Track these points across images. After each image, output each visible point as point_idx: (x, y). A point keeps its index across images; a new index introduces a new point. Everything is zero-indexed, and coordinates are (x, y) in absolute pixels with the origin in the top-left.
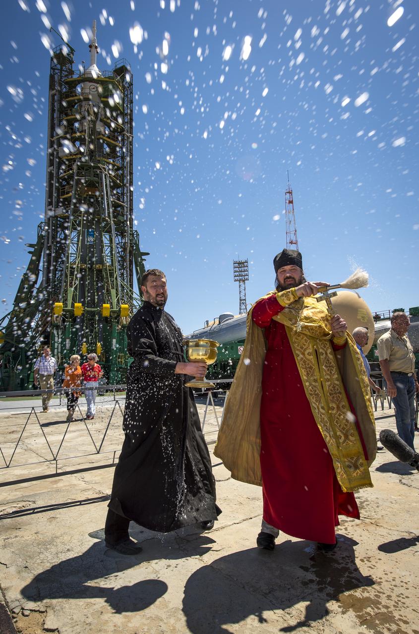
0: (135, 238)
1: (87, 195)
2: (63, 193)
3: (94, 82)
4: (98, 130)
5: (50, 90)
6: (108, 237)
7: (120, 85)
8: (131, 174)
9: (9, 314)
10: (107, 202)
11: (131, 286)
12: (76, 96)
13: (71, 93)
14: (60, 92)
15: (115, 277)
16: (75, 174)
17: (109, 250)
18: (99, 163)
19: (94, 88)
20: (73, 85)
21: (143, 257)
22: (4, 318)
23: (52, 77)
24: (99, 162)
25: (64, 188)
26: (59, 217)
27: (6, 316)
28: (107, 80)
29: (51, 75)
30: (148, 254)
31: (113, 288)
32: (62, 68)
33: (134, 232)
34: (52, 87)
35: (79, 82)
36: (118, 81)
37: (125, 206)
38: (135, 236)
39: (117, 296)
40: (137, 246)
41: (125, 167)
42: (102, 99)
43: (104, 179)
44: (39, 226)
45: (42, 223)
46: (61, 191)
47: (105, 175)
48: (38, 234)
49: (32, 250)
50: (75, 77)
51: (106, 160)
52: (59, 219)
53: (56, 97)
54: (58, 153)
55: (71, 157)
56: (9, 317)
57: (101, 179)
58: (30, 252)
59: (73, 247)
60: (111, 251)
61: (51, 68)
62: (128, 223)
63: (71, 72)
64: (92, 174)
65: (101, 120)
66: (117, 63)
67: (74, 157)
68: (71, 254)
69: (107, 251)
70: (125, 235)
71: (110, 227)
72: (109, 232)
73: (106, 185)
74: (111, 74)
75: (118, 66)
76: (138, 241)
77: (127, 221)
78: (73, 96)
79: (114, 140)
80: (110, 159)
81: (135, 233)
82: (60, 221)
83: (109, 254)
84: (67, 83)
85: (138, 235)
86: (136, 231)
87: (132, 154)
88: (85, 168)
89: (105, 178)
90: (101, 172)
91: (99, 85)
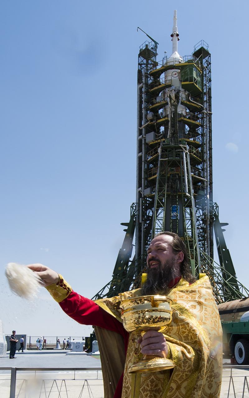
0: (215, 210)
1: (171, 174)
2: (151, 176)
3: (176, 69)
4: (180, 113)
5: (138, 84)
6: (188, 211)
7: (198, 66)
8: (210, 149)
9: (108, 284)
10: (187, 178)
11: (212, 256)
12: (160, 84)
13: (156, 82)
14: (146, 84)
15: (194, 248)
16: (160, 157)
17: (190, 223)
18: (181, 144)
19: (176, 74)
20: (156, 75)
21: (223, 228)
22: (104, 288)
23: (140, 72)
24: (180, 142)
25: (151, 171)
26: (148, 197)
27: (106, 286)
28: (187, 64)
29: (139, 70)
30: (227, 224)
31: (193, 258)
32: (147, 62)
33: (213, 204)
34: (140, 81)
35: (161, 71)
36: (197, 63)
37: (205, 181)
38: (215, 208)
39: (196, 266)
40: (217, 217)
41: (205, 144)
42: (183, 83)
43: (185, 157)
44: (131, 207)
45: (133, 203)
46: (149, 173)
47: (186, 154)
48: (131, 214)
49: (126, 228)
50: (159, 67)
51: (186, 140)
52: (148, 199)
53: (143, 90)
54: (145, 140)
55: (157, 142)
56: (109, 286)
57: (183, 158)
58: (125, 230)
59: (159, 223)
60: (192, 224)
61: (139, 64)
62: (208, 196)
63: (155, 64)
64: (174, 153)
65: (182, 103)
66: (196, 47)
67: (159, 141)
68: (158, 229)
69: (188, 224)
70: (206, 208)
71: (191, 201)
72: (190, 206)
73: (187, 163)
74: (191, 58)
75: (197, 49)
76: (218, 213)
77: (207, 195)
78: (157, 86)
79: (194, 120)
80: (191, 138)
81: (215, 205)
82: (148, 201)
83: (190, 227)
84: (152, 74)
85: (218, 207)
86: (216, 203)
87: (211, 130)
88: (168, 150)
89: (186, 157)
90: (182, 152)
91: (179, 71)
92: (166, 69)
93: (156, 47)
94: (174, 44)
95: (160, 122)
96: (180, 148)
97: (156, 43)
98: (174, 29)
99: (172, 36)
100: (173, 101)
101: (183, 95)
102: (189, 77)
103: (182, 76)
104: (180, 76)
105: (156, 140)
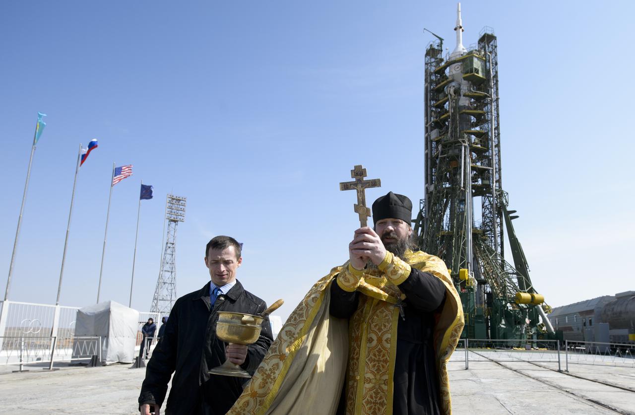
3: (457, 63)
4: (463, 105)
10: (464, 172)
12: (446, 79)
16: (440, 153)
18: (459, 138)
19: (458, 68)
20: (443, 70)
23: (426, 71)
28: (468, 56)
29: (425, 69)
35: (445, 68)
37: (490, 169)
42: (465, 75)
43: (463, 151)
44: (420, 203)
45: (422, 199)
49: (414, 224)
53: (428, 89)
54: (430, 137)
55: (440, 138)
65: (464, 96)
73: (465, 156)
75: (482, 35)
78: (444, 81)
84: (436, 72)
88: (448, 145)
89: (465, 150)
90: (461, 145)
91: (461, 63)
92: (449, 64)
93: (441, 43)
94: (458, 37)
95: (444, 118)
96: (459, 142)
97: (441, 40)
98: (458, 22)
99: (455, 29)
100: (453, 97)
101: (465, 88)
102: (469, 68)
103: (464, 68)
104: (462, 69)
105: (440, 136)
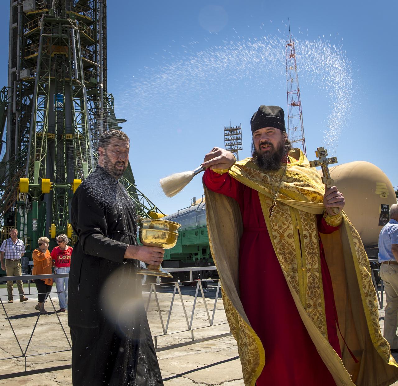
0: (110, 103)
1: (55, 55)
2: (29, 53)
6: (78, 102)
8: (105, 28)
10: (77, 61)
15: (87, 148)
16: (41, 31)
17: (80, 117)
18: (68, 17)
21: (119, 125)
24: (68, 16)
25: (30, 48)
26: (24, 81)
30: (124, 121)
31: (85, 160)
33: (108, 95)
37: (98, 66)
38: (110, 100)
39: (89, 171)
40: (112, 112)
41: (98, 21)
43: (74, 36)
44: (1, 91)
45: (5, 88)
46: (26, 51)
47: (75, 31)
48: (1, 101)
51: (75, 13)
52: (24, 83)
54: (22, 8)
55: (37, 12)
57: (71, 36)
59: (40, 115)
60: (83, 119)
62: (102, 85)
64: (61, 29)
67: (40, 11)
68: (38, 122)
69: (77, 118)
70: (98, 100)
71: (82, 90)
72: (80, 96)
73: (76, 42)
77: (100, 84)
80: (80, 12)
81: (110, 97)
82: (25, 85)
83: (80, 122)
85: (114, 99)
86: (111, 95)
87: (105, 5)
88: (53, 24)
89: (76, 35)
90: (71, 28)
96: (68, 23)
105: (37, 9)
